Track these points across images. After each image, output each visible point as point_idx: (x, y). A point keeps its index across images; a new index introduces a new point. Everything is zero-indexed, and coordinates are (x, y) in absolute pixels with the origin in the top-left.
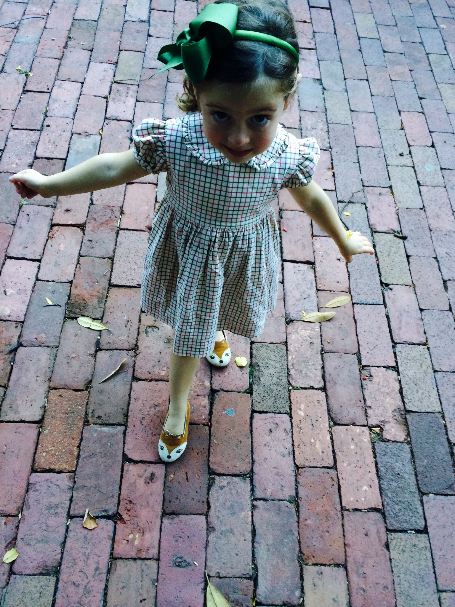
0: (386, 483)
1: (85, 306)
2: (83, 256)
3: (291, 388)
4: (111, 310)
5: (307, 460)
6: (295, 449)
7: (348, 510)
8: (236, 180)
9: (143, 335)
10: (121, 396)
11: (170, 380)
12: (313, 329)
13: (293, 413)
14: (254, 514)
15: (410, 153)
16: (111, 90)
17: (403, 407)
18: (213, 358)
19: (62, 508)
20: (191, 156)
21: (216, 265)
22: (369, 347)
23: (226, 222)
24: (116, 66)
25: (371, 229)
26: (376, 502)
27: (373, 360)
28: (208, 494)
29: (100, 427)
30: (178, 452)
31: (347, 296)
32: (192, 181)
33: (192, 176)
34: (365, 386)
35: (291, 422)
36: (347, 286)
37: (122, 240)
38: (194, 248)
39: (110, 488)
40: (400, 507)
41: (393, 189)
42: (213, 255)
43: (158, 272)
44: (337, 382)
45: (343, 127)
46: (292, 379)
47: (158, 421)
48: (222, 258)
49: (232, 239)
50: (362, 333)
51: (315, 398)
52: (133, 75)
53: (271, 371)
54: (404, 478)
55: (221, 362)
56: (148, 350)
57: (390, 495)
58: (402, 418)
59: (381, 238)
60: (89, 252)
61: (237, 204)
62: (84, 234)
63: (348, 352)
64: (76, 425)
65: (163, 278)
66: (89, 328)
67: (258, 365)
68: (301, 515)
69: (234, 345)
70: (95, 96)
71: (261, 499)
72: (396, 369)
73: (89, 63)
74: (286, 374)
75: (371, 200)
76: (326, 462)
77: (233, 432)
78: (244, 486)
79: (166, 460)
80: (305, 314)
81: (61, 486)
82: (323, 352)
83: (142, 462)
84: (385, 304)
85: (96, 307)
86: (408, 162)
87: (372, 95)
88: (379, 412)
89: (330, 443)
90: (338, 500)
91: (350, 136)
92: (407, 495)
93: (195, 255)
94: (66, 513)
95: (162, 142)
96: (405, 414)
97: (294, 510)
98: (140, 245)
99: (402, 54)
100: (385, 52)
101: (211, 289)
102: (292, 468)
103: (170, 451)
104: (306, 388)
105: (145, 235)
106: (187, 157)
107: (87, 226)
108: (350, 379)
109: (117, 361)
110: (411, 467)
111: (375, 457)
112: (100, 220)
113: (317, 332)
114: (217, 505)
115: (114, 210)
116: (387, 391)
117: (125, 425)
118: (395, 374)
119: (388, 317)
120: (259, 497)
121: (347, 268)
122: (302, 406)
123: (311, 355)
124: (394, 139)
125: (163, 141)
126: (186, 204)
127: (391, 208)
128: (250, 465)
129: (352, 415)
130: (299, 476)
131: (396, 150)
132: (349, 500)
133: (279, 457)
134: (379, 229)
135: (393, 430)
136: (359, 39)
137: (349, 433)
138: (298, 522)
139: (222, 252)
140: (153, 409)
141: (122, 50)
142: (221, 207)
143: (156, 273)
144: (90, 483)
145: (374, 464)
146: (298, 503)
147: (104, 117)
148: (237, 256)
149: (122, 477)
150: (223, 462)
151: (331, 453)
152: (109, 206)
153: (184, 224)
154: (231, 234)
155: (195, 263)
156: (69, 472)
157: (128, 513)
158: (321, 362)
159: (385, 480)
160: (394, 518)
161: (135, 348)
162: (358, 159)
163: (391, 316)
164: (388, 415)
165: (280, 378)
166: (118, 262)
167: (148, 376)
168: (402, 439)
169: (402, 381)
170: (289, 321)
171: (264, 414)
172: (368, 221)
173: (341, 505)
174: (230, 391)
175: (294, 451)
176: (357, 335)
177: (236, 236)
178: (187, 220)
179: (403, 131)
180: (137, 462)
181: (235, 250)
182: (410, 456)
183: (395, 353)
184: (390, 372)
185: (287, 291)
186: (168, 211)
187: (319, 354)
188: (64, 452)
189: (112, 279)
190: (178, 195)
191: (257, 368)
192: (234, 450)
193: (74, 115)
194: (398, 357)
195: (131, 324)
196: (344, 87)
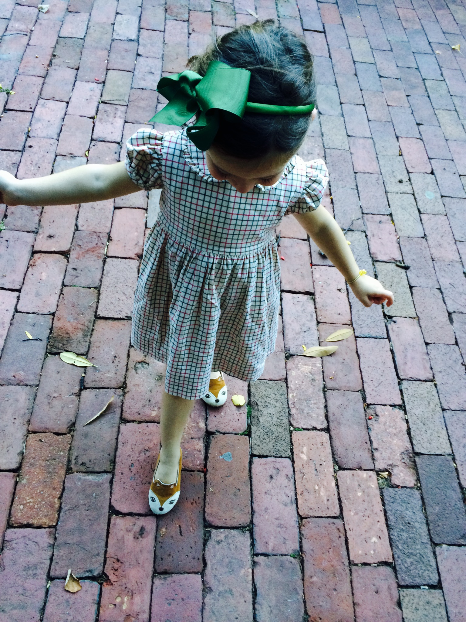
0: (396, 534)
1: (69, 339)
2: (67, 286)
3: (292, 429)
4: (97, 344)
5: (311, 509)
6: (298, 497)
7: (356, 565)
8: (238, 200)
9: (132, 372)
10: (108, 440)
11: (161, 422)
12: (314, 365)
13: (295, 456)
14: (255, 571)
15: (410, 180)
16: (98, 110)
17: (411, 449)
18: (208, 397)
19: (42, 568)
20: (190, 171)
21: (213, 294)
22: (374, 383)
23: (225, 247)
24: (104, 86)
25: (372, 258)
26: (386, 554)
27: (378, 397)
28: (204, 550)
29: (84, 476)
30: (171, 503)
31: (350, 328)
32: (189, 199)
33: (190, 194)
34: (370, 427)
35: (293, 467)
36: (349, 318)
37: (109, 269)
38: (189, 275)
39: (95, 545)
40: (411, 560)
41: (393, 217)
42: (209, 284)
43: (151, 305)
44: (341, 422)
45: (340, 152)
46: (294, 419)
47: (148, 467)
48: (219, 288)
49: (231, 267)
50: (366, 368)
51: (319, 440)
52: (121, 95)
53: (271, 410)
54: (415, 528)
55: (217, 401)
56: (137, 389)
57: (400, 547)
58: (410, 460)
59: (383, 267)
60: (73, 281)
61: (238, 228)
62: (68, 262)
63: (352, 389)
64: (57, 473)
65: (157, 310)
66: (73, 364)
67: (257, 404)
68: (306, 571)
69: (230, 383)
70: (81, 116)
71: (262, 554)
72: (403, 407)
73: (75, 81)
74: (287, 414)
75: (371, 228)
76: (332, 511)
77: (231, 479)
78: (244, 540)
79: (158, 512)
80: (305, 349)
81: (39, 544)
82: (326, 390)
83: (130, 514)
84: (389, 337)
85: (81, 341)
86: (408, 189)
87: (369, 121)
88: (386, 454)
89: (336, 489)
90: (346, 553)
91: (348, 162)
92: (419, 547)
93: (189, 283)
94: (46, 574)
95: (158, 154)
96: (414, 457)
97: (298, 567)
98: (128, 274)
99: (397, 79)
100: (381, 76)
101: (206, 322)
102: (295, 518)
103: (162, 502)
104: (308, 429)
105: (134, 264)
106: (185, 173)
107: (71, 253)
108: (355, 418)
109: (103, 401)
110: (422, 515)
111: (384, 505)
112: (85, 247)
113: (319, 367)
114: (213, 562)
115: (101, 236)
116: (394, 431)
117: (112, 472)
118: (402, 413)
119: (392, 351)
120: (260, 552)
121: (348, 299)
122: (305, 449)
123: (313, 393)
124: (392, 166)
125: (160, 153)
126: (181, 226)
127: (391, 236)
128: (250, 516)
129: (358, 459)
130: (302, 528)
131: (395, 177)
132: (357, 554)
133: (282, 506)
134: (380, 258)
135: (402, 474)
136: (355, 64)
137: (356, 478)
138: (303, 580)
139: (219, 282)
140: (143, 454)
141: (109, 70)
142: (220, 230)
143: (148, 306)
144: (72, 539)
145: (383, 512)
146: (303, 557)
147: (90, 138)
148: (235, 287)
149: (108, 532)
150: (221, 513)
151: (337, 502)
152: (95, 232)
153: (178, 249)
154: (230, 262)
155: (189, 291)
156: (50, 527)
157: (115, 573)
158: (324, 401)
159: (395, 530)
160: (405, 572)
161: (124, 386)
162: (357, 185)
163: (395, 351)
164: (396, 457)
165: (281, 418)
166: (105, 292)
167: (137, 417)
168: (412, 485)
169: (410, 421)
170: (289, 356)
171: (264, 459)
172: (369, 250)
173: (349, 559)
174: (227, 434)
175: (296, 499)
176: (361, 371)
177: (236, 264)
178: (182, 244)
179: (401, 157)
180: (124, 515)
181: (233, 279)
182: (420, 502)
183: (401, 391)
184: (397, 411)
185: (286, 323)
186: (161, 235)
187: (322, 391)
188: (44, 505)
189: (98, 311)
190: (172, 216)
191: (256, 408)
192: (232, 499)
193: (59, 136)
194: (404, 394)
195: (119, 360)
196: (340, 111)
